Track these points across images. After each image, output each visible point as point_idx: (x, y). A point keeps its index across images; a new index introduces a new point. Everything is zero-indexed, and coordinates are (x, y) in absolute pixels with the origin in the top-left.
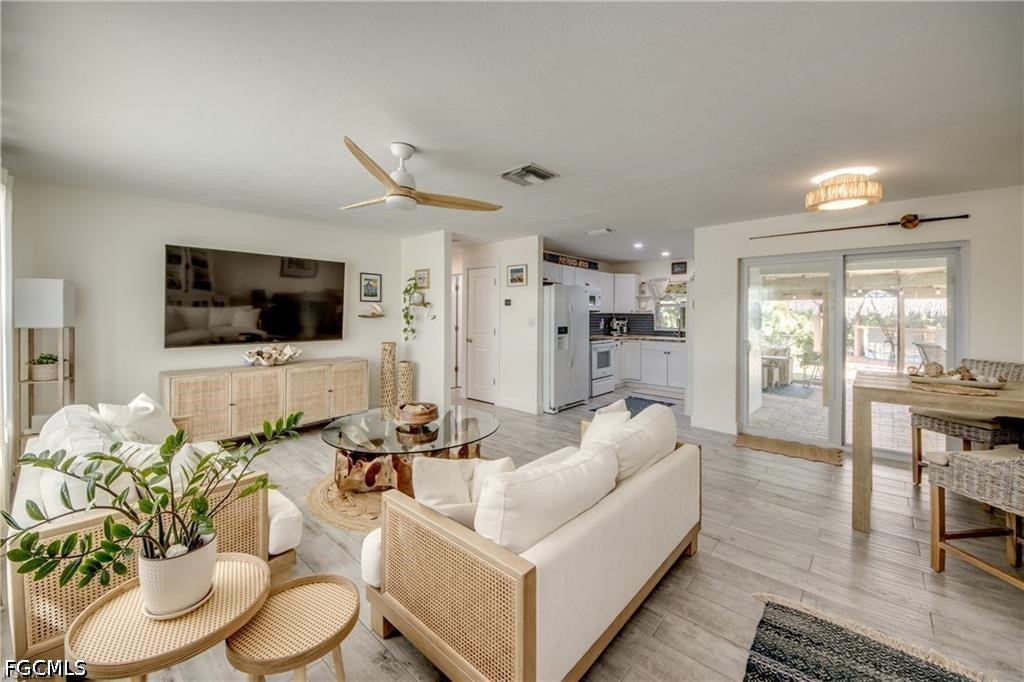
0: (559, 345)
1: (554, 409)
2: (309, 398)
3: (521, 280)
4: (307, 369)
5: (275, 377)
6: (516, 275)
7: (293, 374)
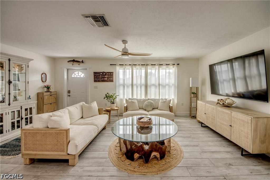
4: (223, 110)
5: (214, 109)
7: (218, 110)
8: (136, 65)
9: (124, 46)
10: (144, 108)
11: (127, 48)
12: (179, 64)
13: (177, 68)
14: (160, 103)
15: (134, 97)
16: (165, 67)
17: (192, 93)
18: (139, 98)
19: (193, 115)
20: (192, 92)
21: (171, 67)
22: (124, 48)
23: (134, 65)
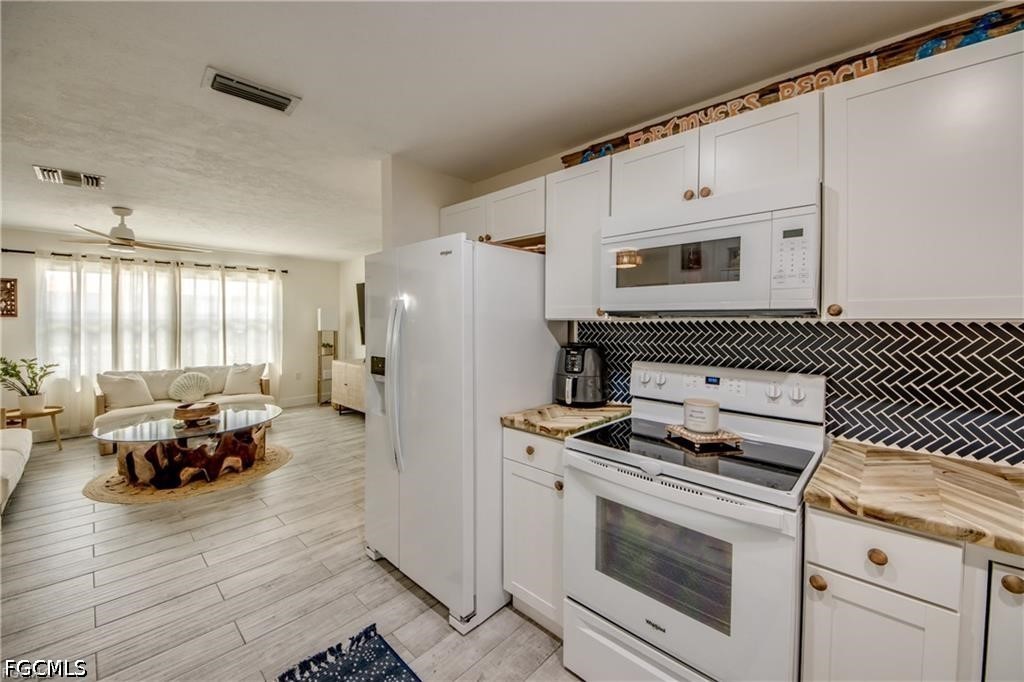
8: (132, 260)
9: (119, 222)
10: (172, 396)
11: (128, 227)
12: (286, 272)
13: (281, 281)
14: (229, 377)
15: (122, 368)
16: (244, 275)
17: (324, 346)
18: (145, 368)
19: (323, 400)
20: (323, 342)
21: (266, 276)
22: (117, 225)
23: (122, 259)
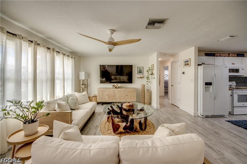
0: (206, 90)
1: (203, 116)
2: (122, 96)
3: (188, 65)
4: (121, 90)
5: (115, 91)
6: (186, 63)
7: (119, 90)
22: (110, 37)
